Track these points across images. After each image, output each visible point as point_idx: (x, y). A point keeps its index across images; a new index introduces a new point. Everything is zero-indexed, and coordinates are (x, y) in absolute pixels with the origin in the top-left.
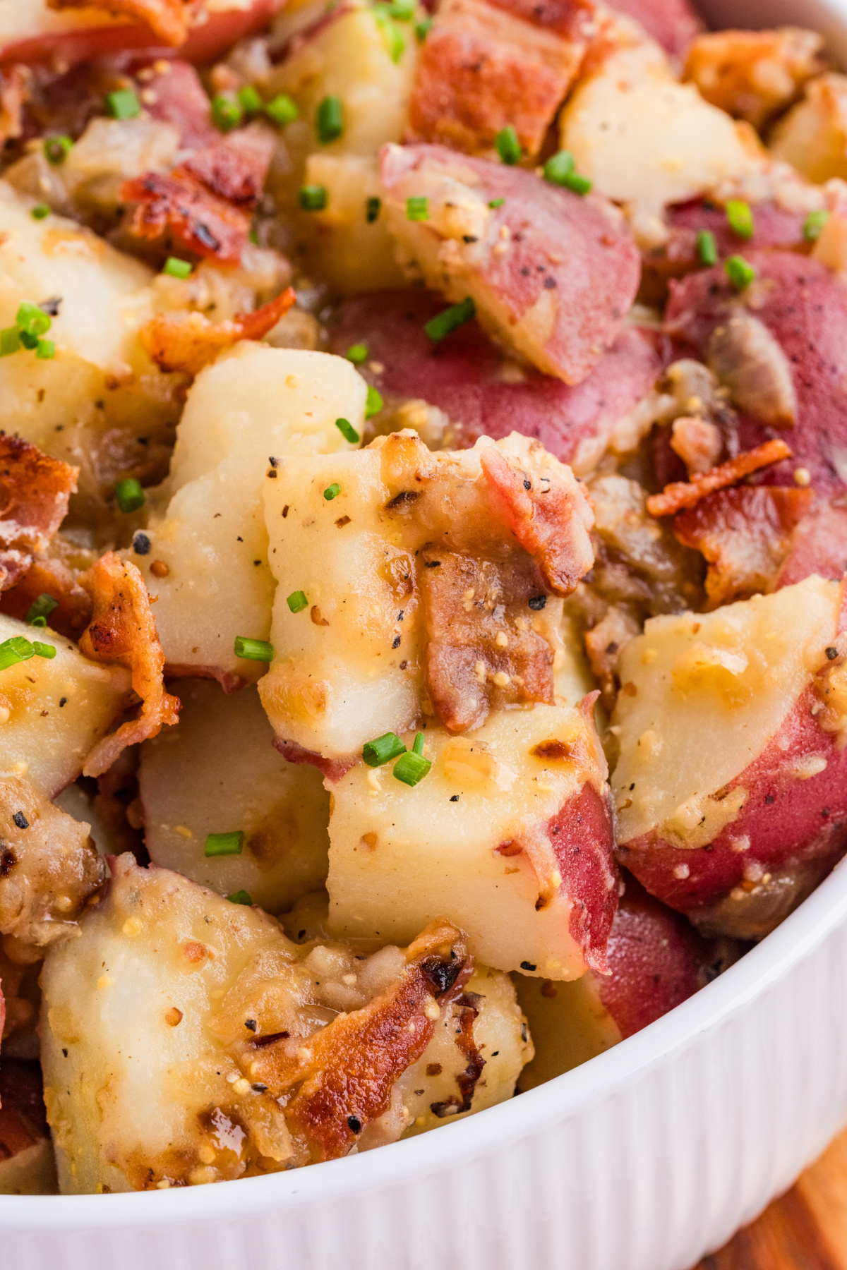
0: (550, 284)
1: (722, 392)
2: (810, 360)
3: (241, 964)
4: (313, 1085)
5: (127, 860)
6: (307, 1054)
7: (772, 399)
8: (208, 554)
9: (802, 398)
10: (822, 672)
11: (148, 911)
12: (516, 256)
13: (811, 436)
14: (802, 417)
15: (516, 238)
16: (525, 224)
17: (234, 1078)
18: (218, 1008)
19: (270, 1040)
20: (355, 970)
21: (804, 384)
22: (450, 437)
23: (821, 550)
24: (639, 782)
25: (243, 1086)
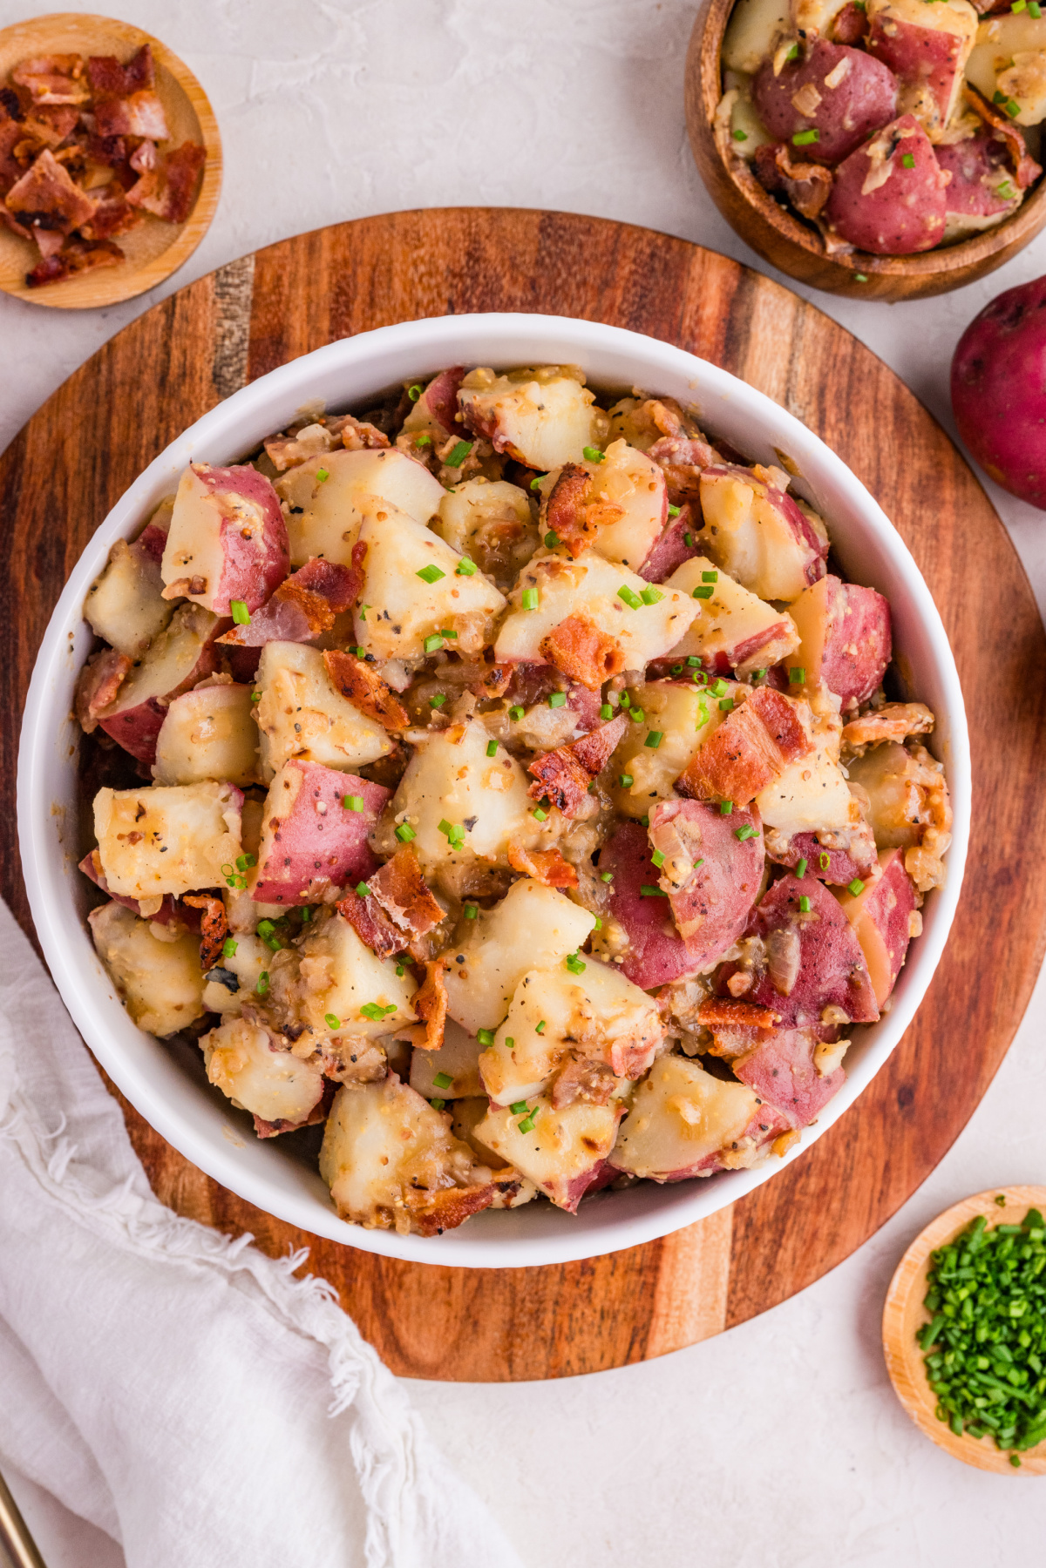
0: (704, 912)
1: (766, 960)
2: (811, 971)
3: (425, 1145)
4: (429, 1212)
5: (396, 1078)
6: (432, 1201)
7: (785, 981)
8: (485, 985)
9: (797, 985)
10: (726, 1148)
11: (395, 1106)
12: (694, 894)
13: (792, 1003)
14: (793, 993)
15: (699, 886)
16: (707, 878)
17: (398, 1199)
18: (405, 1162)
19: (420, 1187)
20: (470, 1170)
21: (802, 980)
22: (625, 951)
23: (767, 1061)
24: (630, 1139)
25: (400, 1204)
